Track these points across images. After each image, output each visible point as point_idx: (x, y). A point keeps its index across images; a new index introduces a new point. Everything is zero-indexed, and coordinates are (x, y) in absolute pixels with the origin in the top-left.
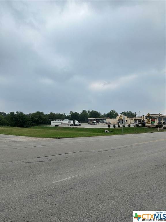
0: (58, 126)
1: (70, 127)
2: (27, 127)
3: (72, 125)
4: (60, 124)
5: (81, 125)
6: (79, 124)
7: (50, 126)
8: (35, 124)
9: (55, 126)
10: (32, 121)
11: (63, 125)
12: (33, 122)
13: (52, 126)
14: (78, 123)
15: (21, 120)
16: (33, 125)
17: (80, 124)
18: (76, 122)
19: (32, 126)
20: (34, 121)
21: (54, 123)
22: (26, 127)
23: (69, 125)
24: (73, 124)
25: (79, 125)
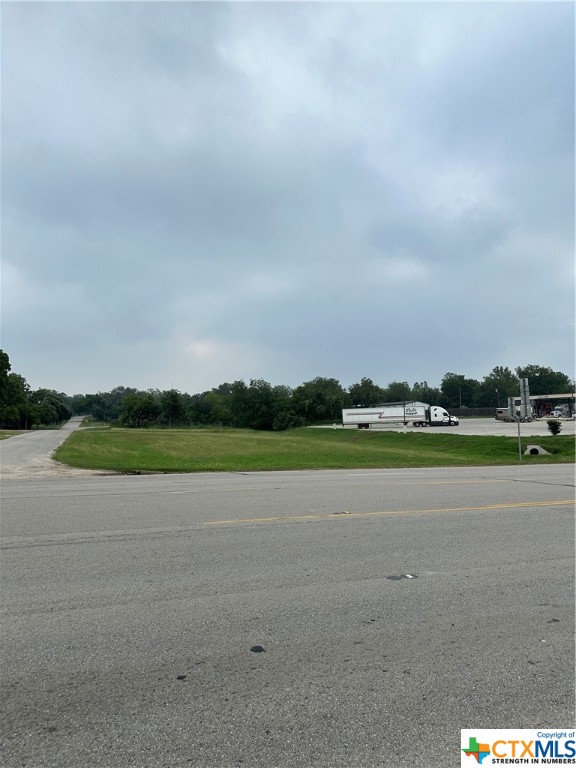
0: (366, 425)
1: (415, 430)
2: (281, 429)
3: (421, 423)
4: (375, 418)
5: (456, 424)
6: (450, 421)
7: (340, 427)
8: (302, 419)
9: (356, 427)
10: (294, 408)
11: (386, 423)
12: (298, 413)
13: (346, 427)
14: (445, 414)
15: (264, 408)
16: (297, 424)
17: (454, 419)
18: (439, 413)
19: (295, 425)
20: (301, 411)
21: (351, 416)
22: (276, 430)
23: (410, 424)
24: (423, 419)
25: (449, 424)
